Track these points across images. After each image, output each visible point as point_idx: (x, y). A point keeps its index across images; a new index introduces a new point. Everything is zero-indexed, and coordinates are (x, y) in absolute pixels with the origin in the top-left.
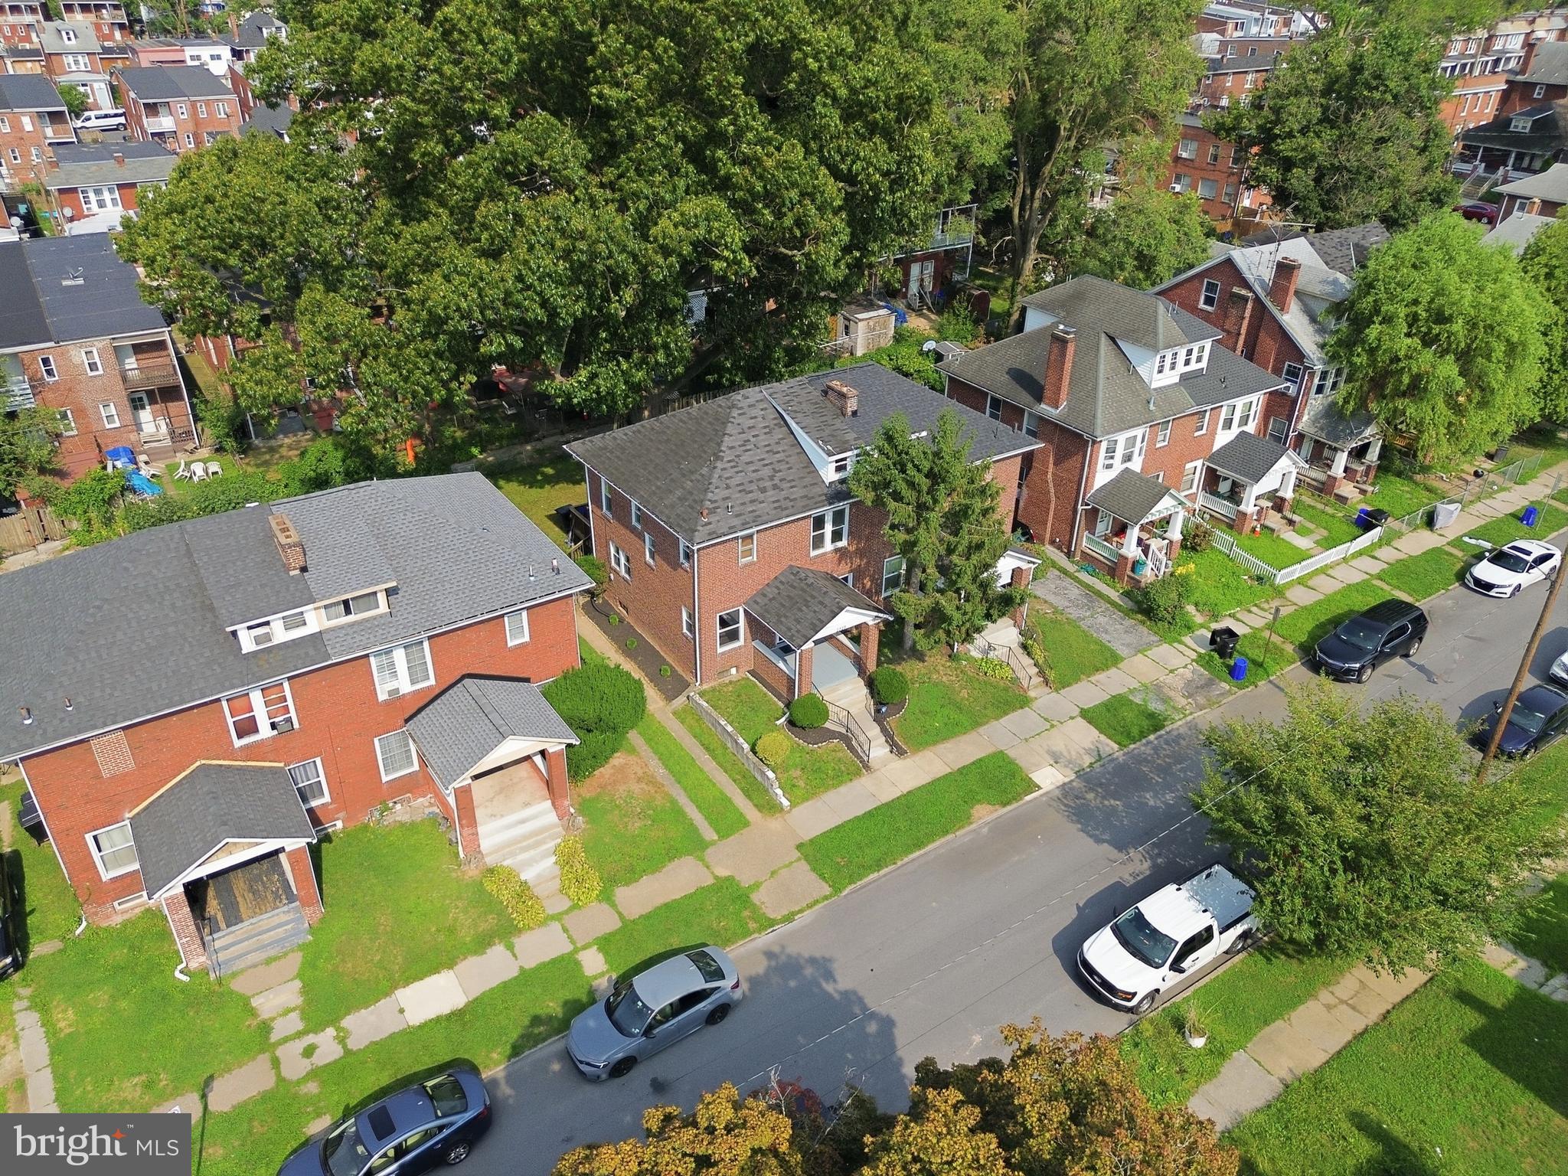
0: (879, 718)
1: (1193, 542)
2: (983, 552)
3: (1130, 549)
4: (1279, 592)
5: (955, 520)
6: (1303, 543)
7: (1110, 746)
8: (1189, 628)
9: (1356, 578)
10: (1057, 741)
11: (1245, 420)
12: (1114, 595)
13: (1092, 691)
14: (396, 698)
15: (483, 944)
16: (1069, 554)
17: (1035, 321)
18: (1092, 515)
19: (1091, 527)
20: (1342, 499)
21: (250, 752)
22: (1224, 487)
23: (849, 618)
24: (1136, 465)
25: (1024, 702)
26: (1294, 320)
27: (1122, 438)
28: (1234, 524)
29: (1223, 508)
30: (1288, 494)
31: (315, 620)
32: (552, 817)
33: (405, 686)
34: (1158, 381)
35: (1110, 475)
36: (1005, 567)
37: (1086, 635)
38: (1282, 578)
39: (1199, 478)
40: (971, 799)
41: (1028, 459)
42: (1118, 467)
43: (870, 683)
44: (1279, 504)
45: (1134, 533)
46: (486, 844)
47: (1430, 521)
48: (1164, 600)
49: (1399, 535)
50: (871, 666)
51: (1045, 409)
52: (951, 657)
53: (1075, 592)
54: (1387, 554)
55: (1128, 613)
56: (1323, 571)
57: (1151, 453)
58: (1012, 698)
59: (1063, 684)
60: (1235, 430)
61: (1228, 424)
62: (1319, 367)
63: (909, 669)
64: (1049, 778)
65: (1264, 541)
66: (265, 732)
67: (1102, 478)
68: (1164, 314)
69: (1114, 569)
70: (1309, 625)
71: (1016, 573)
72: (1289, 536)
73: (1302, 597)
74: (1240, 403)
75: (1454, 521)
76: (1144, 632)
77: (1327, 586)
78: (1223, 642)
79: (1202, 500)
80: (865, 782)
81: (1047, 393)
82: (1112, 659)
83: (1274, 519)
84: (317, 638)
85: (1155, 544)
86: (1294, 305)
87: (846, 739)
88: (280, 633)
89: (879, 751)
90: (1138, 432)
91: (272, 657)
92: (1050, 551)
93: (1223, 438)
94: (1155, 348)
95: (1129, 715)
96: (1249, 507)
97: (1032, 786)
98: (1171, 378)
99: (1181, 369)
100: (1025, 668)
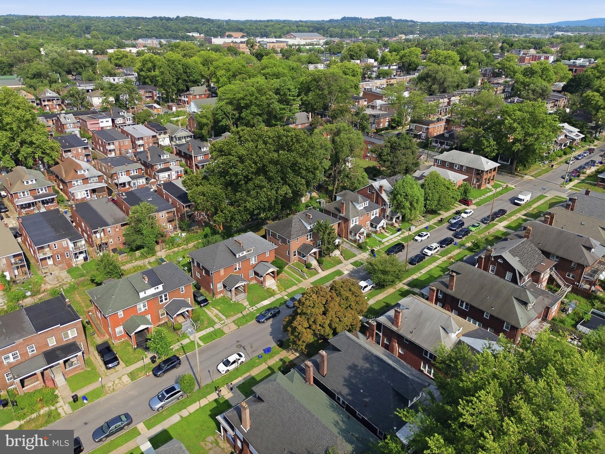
0: (319, 266)
1: (368, 236)
2: (334, 239)
3: (358, 238)
4: (383, 243)
5: (329, 234)
6: (388, 235)
7: (355, 268)
8: (368, 250)
9: (396, 240)
10: (347, 267)
11: (376, 214)
12: (355, 246)
13: (352, 260)
14: (252, 265)
15: (270, 297)
16: (348, 239)
17: (338, 198)
18: (351, 232)
19: (351, 234)
20: (395, 227)
21: (236, 272)
22: (374, 226)
23: (314, 250)
24: (357, 223)
25: (342, 263)
26: (384, 195)
27: (354, 219)
28: (376, 232)
29: (374, 229)
30: (385, 226)
31: (245, 253)
32: (274, 281)
33: (254, 262)
34: (360, 209)
35: (353, 225)
36: (337, 241)
37: (351, 252)
38: (383, 241)
39: (369, 224)
40: (335, 276)
41: (339, 224)
42: (354, 224)
43: (318, 261)
44: (383, 228)
45: (358, 235)
46: (268, 285)
47: (410, 230)
48: (363, 245)
49: (404, 232)
50: (318, 258)
51: (341, 214)
52: (330, 257)
53: (349, 245)
54: (402, 236)
55: (358, 248)
56: (391, 239)
57: (360, 220)
58: (340, 262)
59: (348, 260)
60: (374, 216)
61: (373, 215)
62: (388, 204)
63: (324, 259)
64: (346, 272)
65: (381, 235)
66: (238, 270)
67: (352, 226)
68: (360, 198)
69: (355, 241)
70: (387, 248)
71: (339, 242)
72: (386, 234)
73: (387, 244)
74: (375, 211)
75: (414, 229)
76: (361, 251)
77: (391, 242)
78: (372, 251)
79: (370, 228)
80: (319, 275)
81: (342, 211)
82: (355, 256)
83: (383, 231)
84: (245, 256)
85: (361, 236)
86: (383, 192)
87: (315, 269)
88: (241, 255)
89: (320, 271)
90: (357, 218)
92: (344, 239)
93: (372, 217)
94: (359, 203)
95: (358, 263)
96: (378, 229)
97: (343, 274)
98: (362, 208)
99: (364, 206)
100: (341, 258)
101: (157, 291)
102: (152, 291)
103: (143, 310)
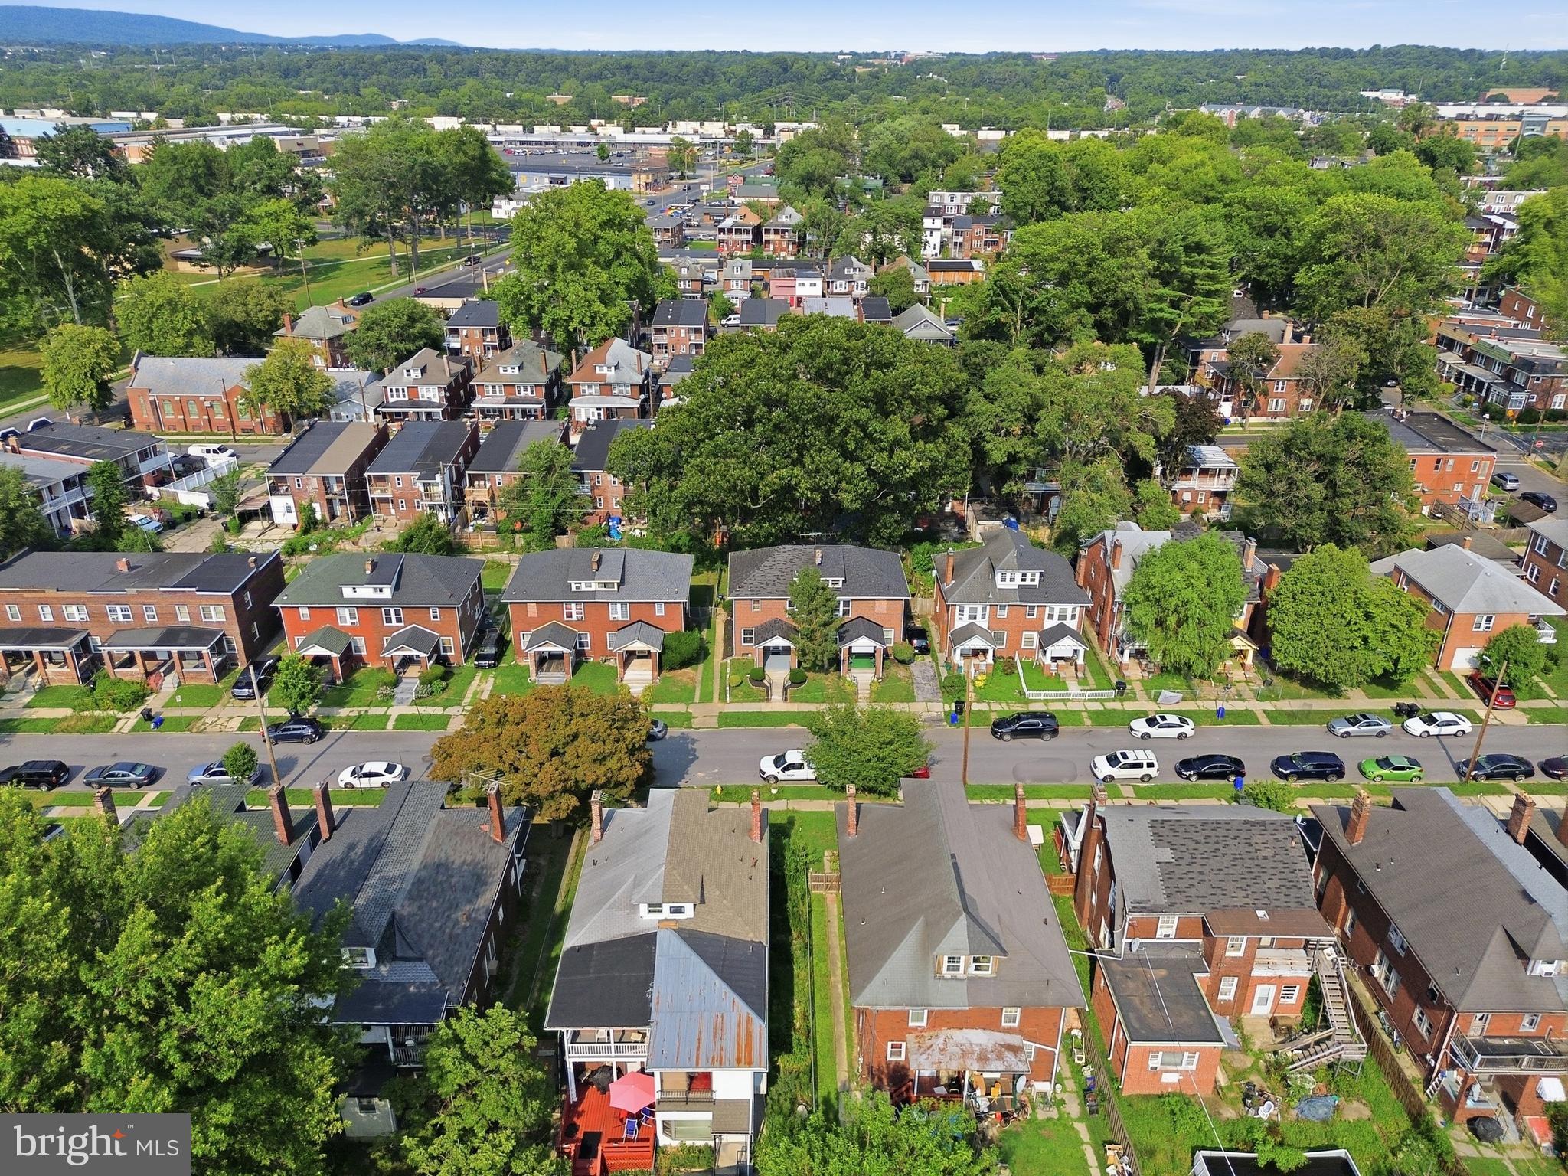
0: (786, 687)
3: (956, 659)
4: (1026, 701)
6: (1074, 688)
9: (1077, 708)
11: (1062, 617)
14: (616, 621)
21: (568, 623)
24: (982, 623)
25: (853, 702)
26: (1121, 574)
27: (967, 607)
30: (1079, 662)
31: (594, 587)
32: (651, 677)
33: (620, 618)
34: (1000, 585)
35: (963, 624)
37: (908, 688)
38: (1031, 695)
39: (1037, 641)
42: (967, 621)
44: (1077, 666)
46: (626, 677)
49: (1134, 699)
53: (931, 674)
54: (1113, 705)
55: (942, 687)
56: (1063, 701)
57: (994, 618)
59: (876, 701)
60: (1056, 621)
65: (1051, 681)
66: (574, 618)
67: (958, 624)
72: (1071, 683)
73: (1037, 707)
74: (1057, 607)
76: (940, 696)
77: (1056, 707)
79: (1038, 654)
80: (762, 703)
82: (910, 701)
83: (1069, 673)
84: (594, 592)
87: (768, 689)
88: (583, 588)
89: (778, 697)
90: (978, 606)
91: (580, 594)
92: (941, 655)
93: (1046, 624)
94: (1001, 569)
98: (1014, 586)
99: (1020, 582)
100: (864, 690)
101: (379, 595)
102: (366, 592)
103: (349, 622)
